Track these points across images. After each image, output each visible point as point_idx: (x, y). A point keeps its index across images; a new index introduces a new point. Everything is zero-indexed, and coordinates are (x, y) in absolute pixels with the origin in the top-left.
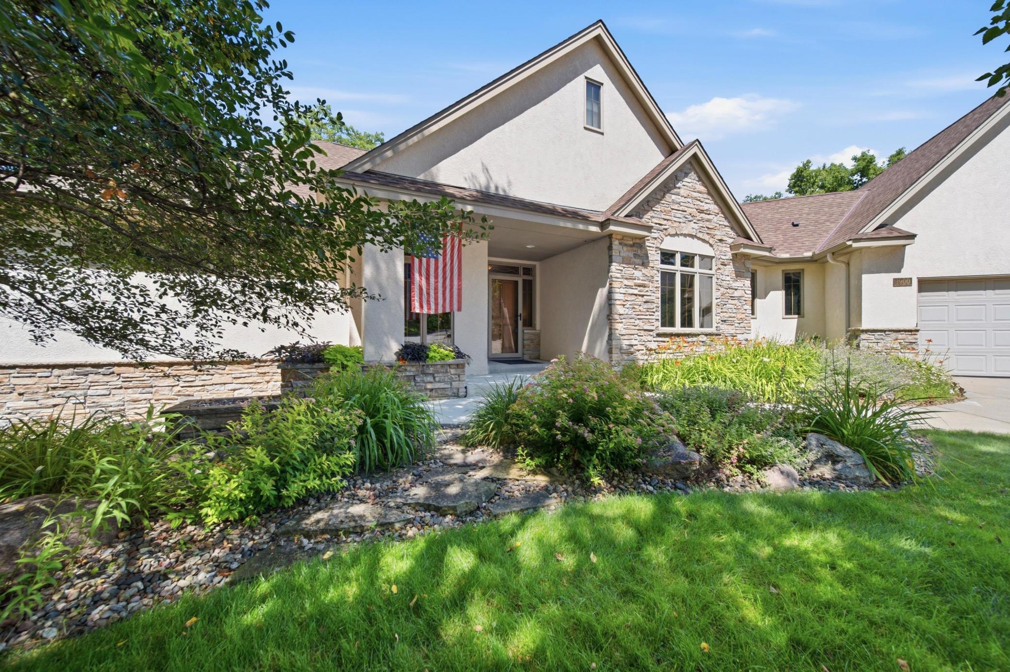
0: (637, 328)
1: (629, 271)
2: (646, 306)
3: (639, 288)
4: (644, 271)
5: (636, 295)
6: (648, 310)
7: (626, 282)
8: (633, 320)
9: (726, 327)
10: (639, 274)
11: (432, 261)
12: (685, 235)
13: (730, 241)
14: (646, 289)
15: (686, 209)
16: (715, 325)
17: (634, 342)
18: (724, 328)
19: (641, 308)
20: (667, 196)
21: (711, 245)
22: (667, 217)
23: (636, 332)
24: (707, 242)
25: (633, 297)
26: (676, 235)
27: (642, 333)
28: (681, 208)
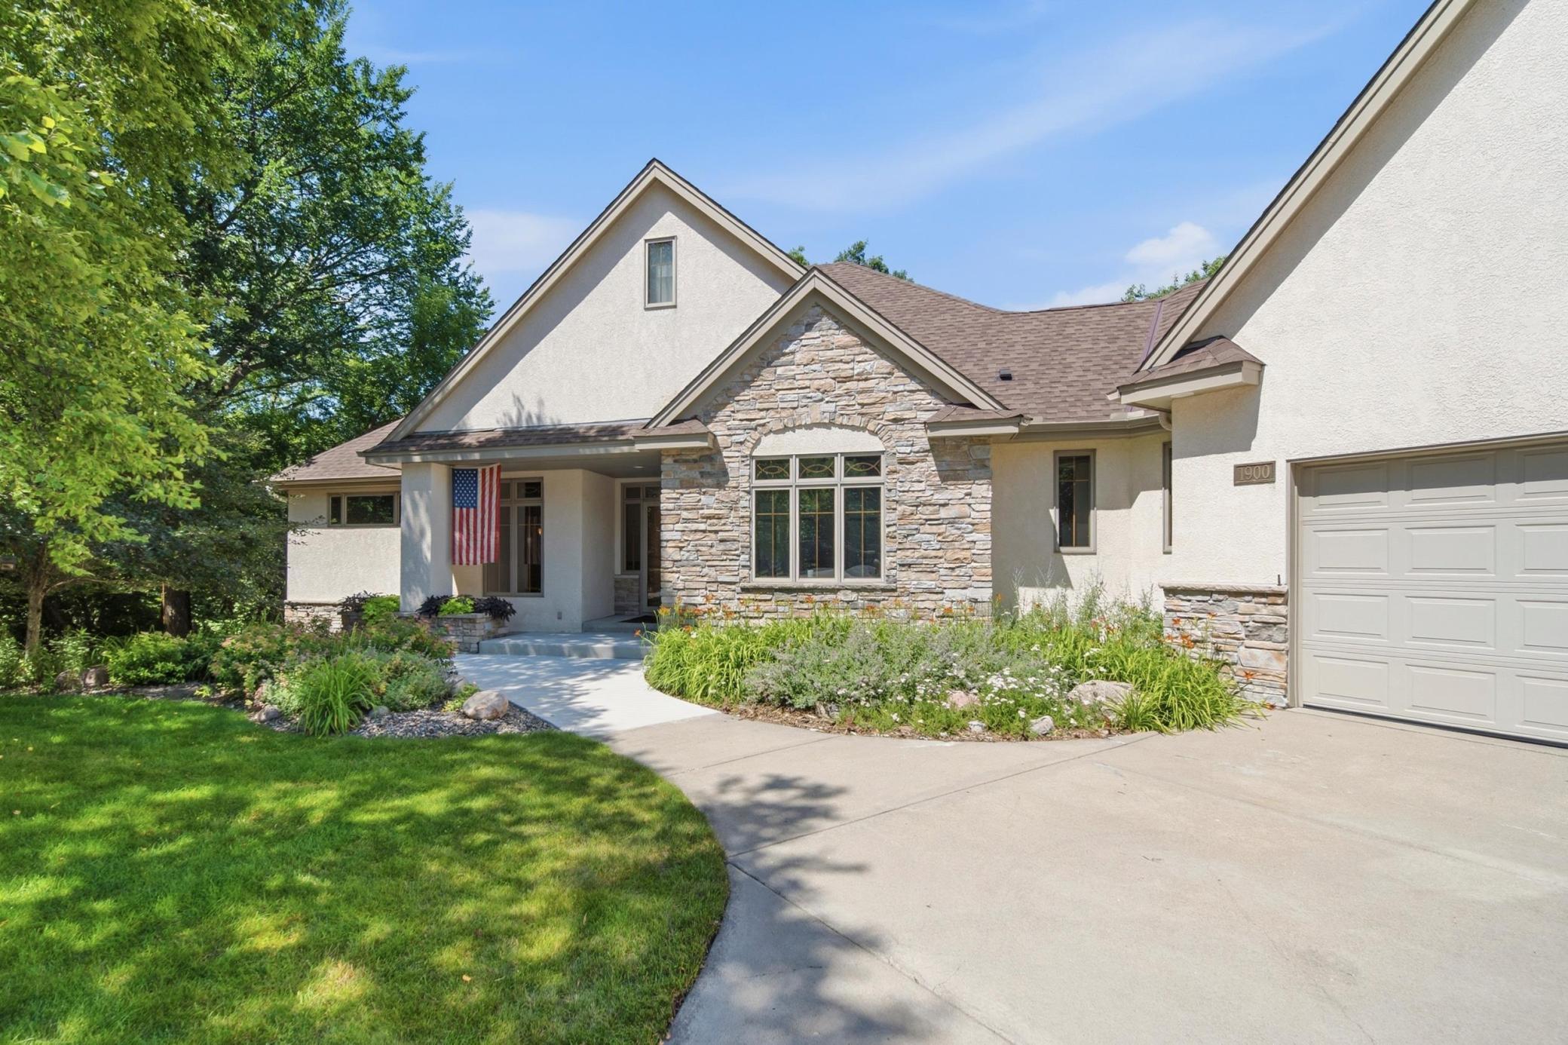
0: (706, 579)
1: (690, 497)
2: (722, 547)
3: (709, 521)
4: (720, 494)
5: (704, 531)
6: (725, 552)
7: (685, 514)
8: (698, 569)
9: (913, 576)
10: (710, 500)
11: (472, 510)
12: (809, 427)
13: (926, 416)
14: (723, 521)
15: (807, 383)
16: (883, 572)
17: (700, 600)
18: (909, 579)
19: (713, 550)
20: (767, 374)
21: (874, 433)
22: (766, 406)
23: (703, 585)
24: (864, 429)
25: (699, 536)
26: (786, 429)
27: (714, 587)
28: (796, 384)
